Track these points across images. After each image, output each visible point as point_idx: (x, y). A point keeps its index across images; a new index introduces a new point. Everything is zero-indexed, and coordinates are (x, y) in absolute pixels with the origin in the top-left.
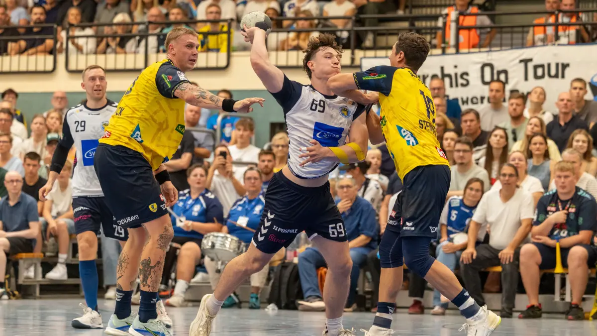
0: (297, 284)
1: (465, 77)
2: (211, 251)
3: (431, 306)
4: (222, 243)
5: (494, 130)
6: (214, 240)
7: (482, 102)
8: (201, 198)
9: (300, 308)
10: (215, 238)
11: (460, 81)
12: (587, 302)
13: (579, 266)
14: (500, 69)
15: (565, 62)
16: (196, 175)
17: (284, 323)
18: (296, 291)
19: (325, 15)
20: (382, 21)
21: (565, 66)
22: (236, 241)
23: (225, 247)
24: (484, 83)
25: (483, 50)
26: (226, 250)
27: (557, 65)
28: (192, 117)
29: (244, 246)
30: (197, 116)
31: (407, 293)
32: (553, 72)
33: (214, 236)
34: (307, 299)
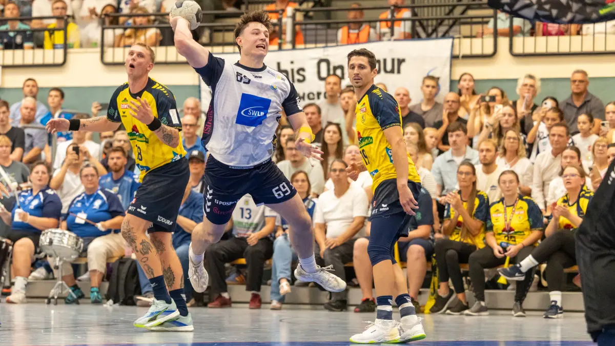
0: (135, 280)
1: (301, 72)
2: (50, 247)
3: (268, 300)
4: (59, 239)
5: (327, 127)
6: (52, 236)
7: (319, 98)
8: (41, 194)
9: (138, 303)
10: (53, 235)
11: (297, 77)
12: (423, 296)
13: (417, 259)
14: (337, 64)
15: (401, 57)
16: (37, 173)
17: (122, 319)
18: (134, 286)
19: (162, 11)
20: (218, 17)
21: (401, 61)
22: (74, 237)
23: (63, 243)
24: (321, 79)
25: (319, 45)
26: (64, 247)
27: (393, 60)
28: (27, 114)
29: (82, 242)
30: (32, 113)
31: (244, 287)
32: (389, 68)
33: (51, 232)
34: (145, 295)
